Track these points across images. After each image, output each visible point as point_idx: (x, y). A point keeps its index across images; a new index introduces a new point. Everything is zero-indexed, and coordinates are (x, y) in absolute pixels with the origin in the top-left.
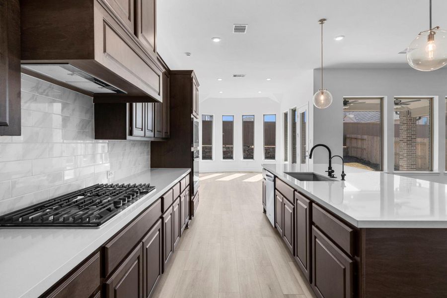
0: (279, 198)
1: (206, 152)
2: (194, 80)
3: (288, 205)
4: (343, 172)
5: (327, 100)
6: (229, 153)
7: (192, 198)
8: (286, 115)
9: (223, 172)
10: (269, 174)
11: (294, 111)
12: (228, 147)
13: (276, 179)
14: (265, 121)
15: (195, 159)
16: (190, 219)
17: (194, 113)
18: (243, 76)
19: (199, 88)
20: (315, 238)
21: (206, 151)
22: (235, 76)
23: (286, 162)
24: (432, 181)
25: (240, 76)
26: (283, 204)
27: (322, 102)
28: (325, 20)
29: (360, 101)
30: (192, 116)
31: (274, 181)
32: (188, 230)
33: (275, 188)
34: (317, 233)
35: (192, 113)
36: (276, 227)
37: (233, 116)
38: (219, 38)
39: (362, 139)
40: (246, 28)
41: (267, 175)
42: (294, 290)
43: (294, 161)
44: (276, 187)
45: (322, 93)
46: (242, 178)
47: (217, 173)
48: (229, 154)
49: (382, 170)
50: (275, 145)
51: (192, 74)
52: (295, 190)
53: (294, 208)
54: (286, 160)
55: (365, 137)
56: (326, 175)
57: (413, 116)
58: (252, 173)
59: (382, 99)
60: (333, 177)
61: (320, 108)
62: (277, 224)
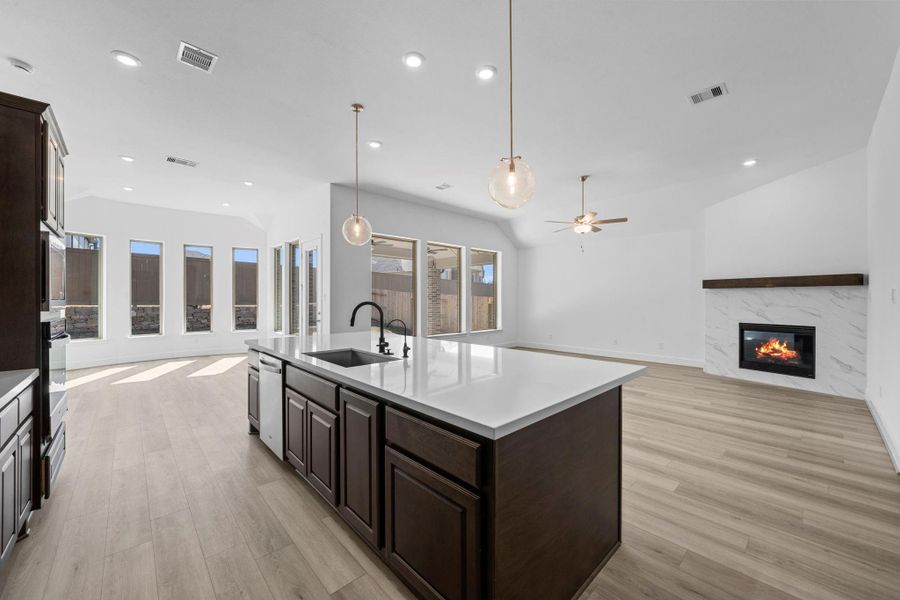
0: (296, 404)
1: (76, 322)
2: (50, 134)
3: (321, 415)
4: (405, 345)
5: (364, 232)
6: (147, 320)
7: (43, 448)
8: (277, 252)
9: (132, 363)
10: (268, 359)
11: (293, 247)
12: (143, 308)
13: (288, 367)
14: (236, 260)
15: (54, 343)
16: (36, 505)
17: (50, 220)
18: (193, 165)
19: (65, 160)
20: (393, 467)
21: (74, 317)
22: (170, 159)
23: (279, 333)
24: (460, 342)
25: (185, 163)
26: (307, 415)
27: (358, 234)
28: (361, 107)
29: (389, 242)
30: (43, 228)
31: (284, 372)
32: (28, 543)
33: (285, 385)
34: (398, 459)
35: (44, 218)
36: (285, 458)
37: (161, 244)
38: (136, 59)
39: (382, 295)
40: (214, 63)
41: (263, 362)
42: (347, 575)
43: (293, 329)
44: (288, 382)
45: (358, 221)
46: (186, 370)
47: (112, 366)
48: (145, 323)
49: (415, 336)
50: (255, 302)
51: (46, 115)
52: (339, 385)
53: (337, 420)
54: (278, 328)
55: (386, 292)
56: (375, 350)
57: (438, 268)
58: (207, 358)
59: (414, 242)
60: (389, 353)
61: (353, 243)
62: (290, 454)
